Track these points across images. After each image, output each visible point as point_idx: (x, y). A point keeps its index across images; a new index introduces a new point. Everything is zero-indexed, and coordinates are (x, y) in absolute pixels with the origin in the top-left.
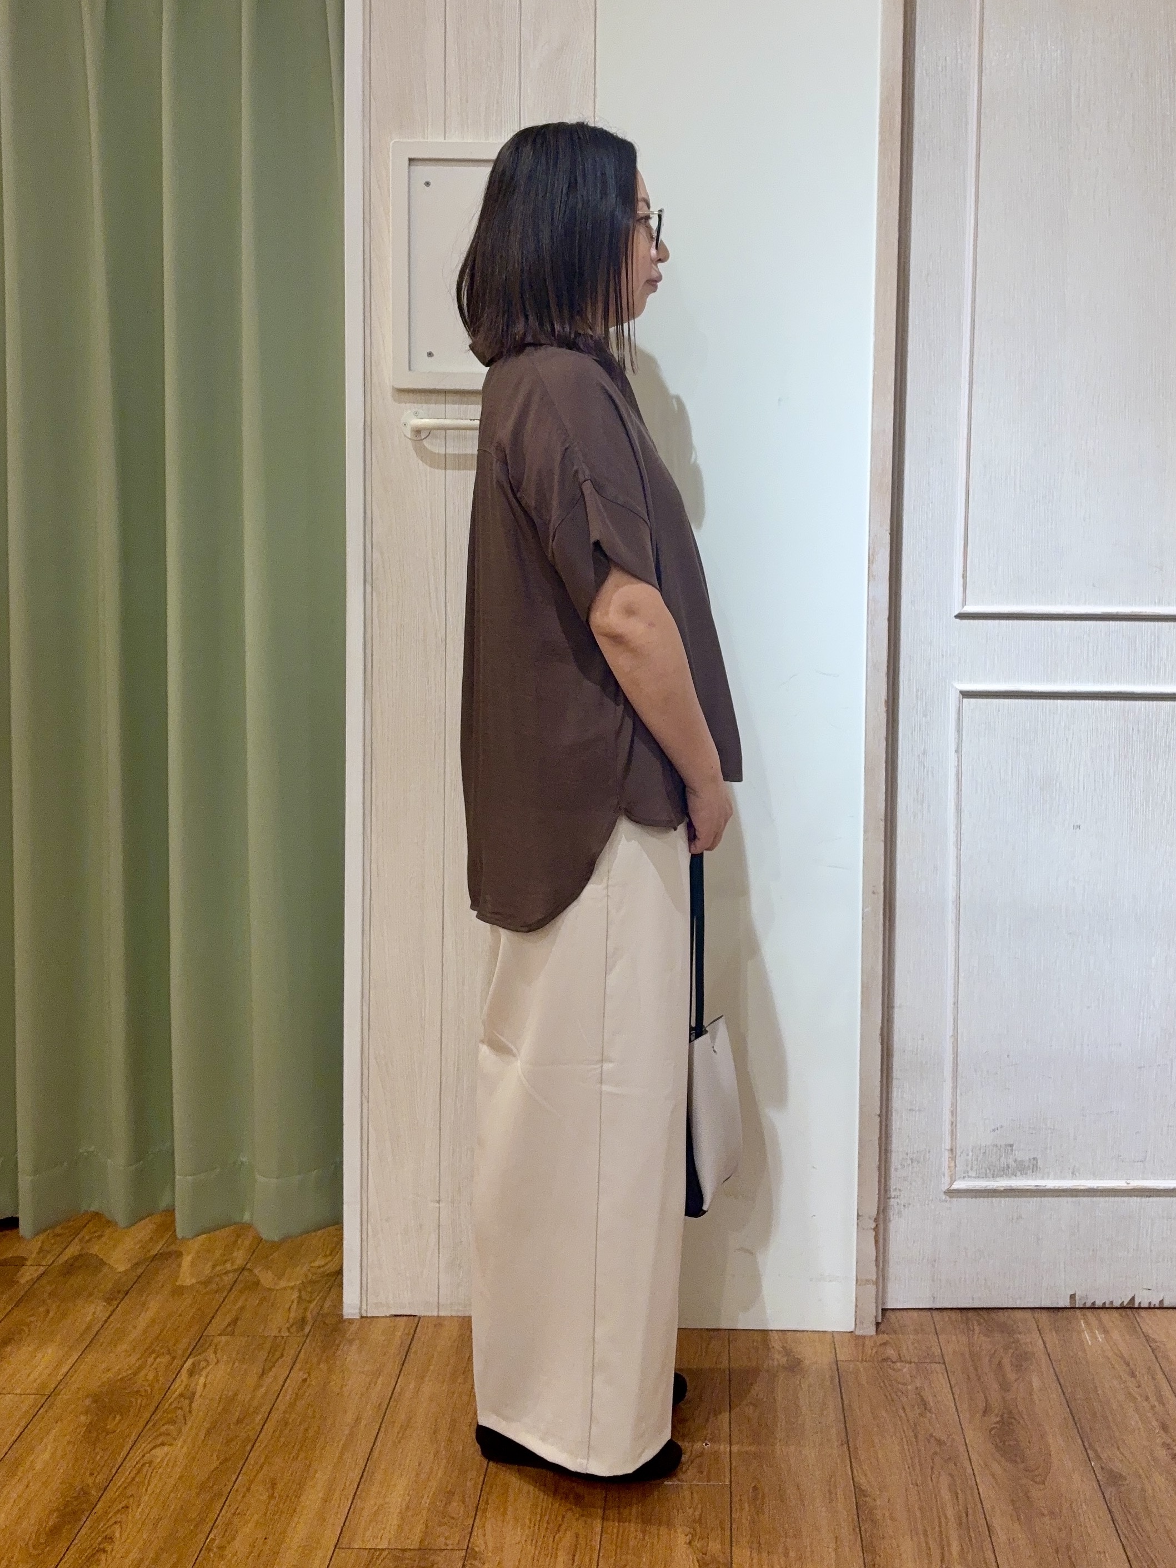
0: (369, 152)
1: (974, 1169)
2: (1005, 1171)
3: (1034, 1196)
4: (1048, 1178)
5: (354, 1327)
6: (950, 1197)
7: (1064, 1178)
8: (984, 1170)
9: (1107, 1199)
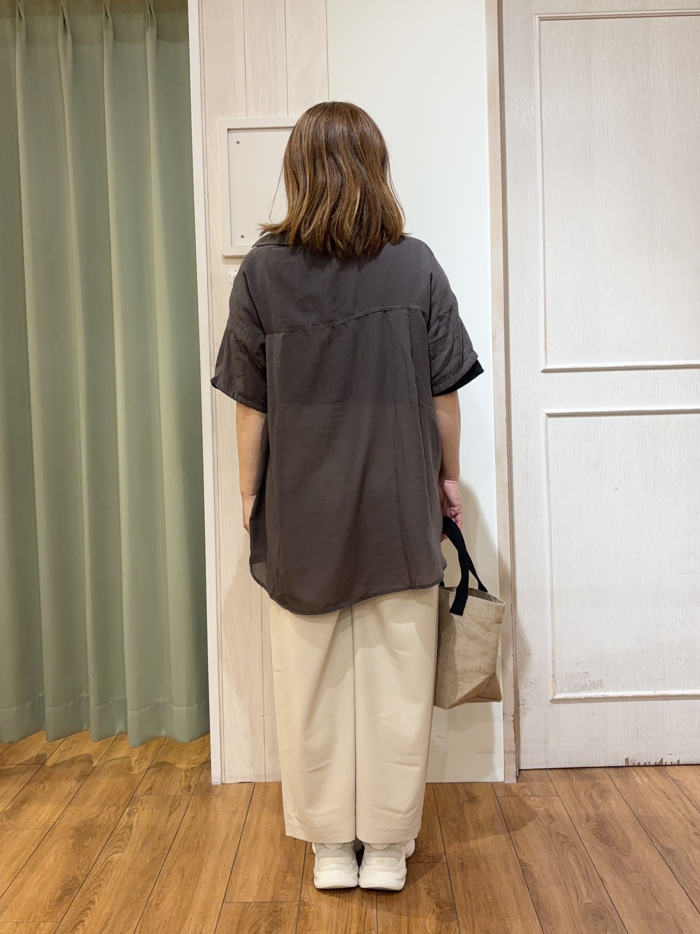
0: (205, 127)
1: (567, 687)
2: (584, 688)
3: (601, 702)
4: (609, 691)
5: (218, 789)
6: (553, 704)
7: (618, 690)
8: (572, 688)
9: (644, 702)
